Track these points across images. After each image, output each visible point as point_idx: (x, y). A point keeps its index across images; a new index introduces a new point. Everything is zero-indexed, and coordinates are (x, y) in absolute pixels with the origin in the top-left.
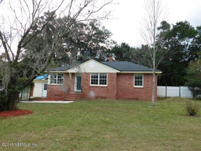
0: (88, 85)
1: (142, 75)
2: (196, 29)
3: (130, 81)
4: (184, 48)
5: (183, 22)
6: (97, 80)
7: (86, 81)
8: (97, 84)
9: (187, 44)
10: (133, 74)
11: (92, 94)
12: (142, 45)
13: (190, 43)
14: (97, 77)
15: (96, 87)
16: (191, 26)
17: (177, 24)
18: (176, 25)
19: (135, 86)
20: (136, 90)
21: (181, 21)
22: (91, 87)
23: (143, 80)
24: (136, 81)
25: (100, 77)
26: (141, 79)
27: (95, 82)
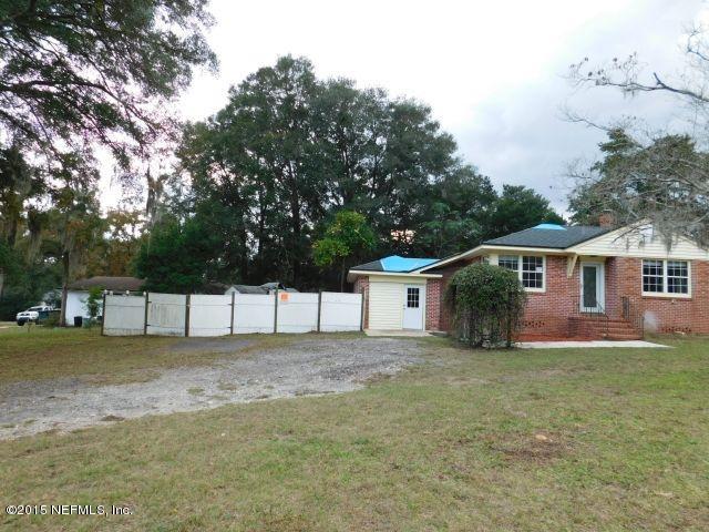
0: (636, 292)
6: (660, 280)
8: (660, 289)
14: (660, 272)
22: (645, 298)
25: (670, 272)
27: (653, 284)
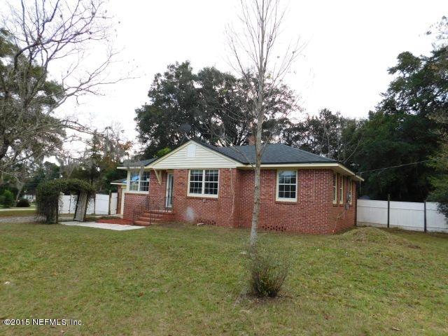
0: (183, 194)
1: (295, 172)
3: (268, 186)
6: (201, 185)
7: (180, 187)
8: (200, 192)
10: (275, 171)
11: (190, 214)
14: (201, 179)
15: (197, 198)
19: (278, 199)
20: (282, 208)
23: (296, 184)
24: (281, 188)
26: (293, 181)
27: (196, 188)
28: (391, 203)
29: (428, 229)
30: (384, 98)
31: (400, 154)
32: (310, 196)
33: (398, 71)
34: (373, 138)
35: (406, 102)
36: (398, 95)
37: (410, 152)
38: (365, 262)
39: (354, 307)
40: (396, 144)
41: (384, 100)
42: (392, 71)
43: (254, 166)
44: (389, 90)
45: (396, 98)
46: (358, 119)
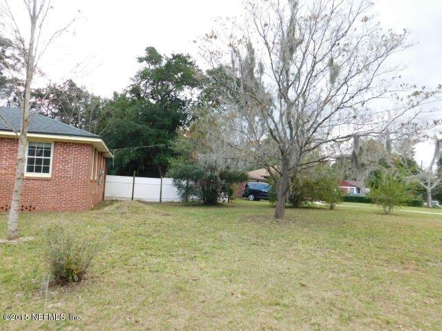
1: (50, 144)
2: (205, 74)
4: (184, 105)
5: (185, 55)
9: (191, 100)
12: (115, 94)
13: (195, 99)
16: (198, 67)
17: (175, 57)
18: (171, 57)
20: (30, 184)
21: (179, 53)
23: (51, 158)
24: (37, 161)
26: (48, 154)
28: (136, 178)
29: (162, 200)
30: (133, 83)
31: (142, 135)
32: (68, 171)
33: (145, 62)
34: (121, 117)
35: (148, 91)
36: (144, 82)
37: (150, 135)
38: (139, 232)
39: (157, 271)
40: (140, 126)
41: (133, 85)
42: (141, 60)
43: (19, 134)
44: (136, 76)
45: (141, 85)
46: (102, 97)
